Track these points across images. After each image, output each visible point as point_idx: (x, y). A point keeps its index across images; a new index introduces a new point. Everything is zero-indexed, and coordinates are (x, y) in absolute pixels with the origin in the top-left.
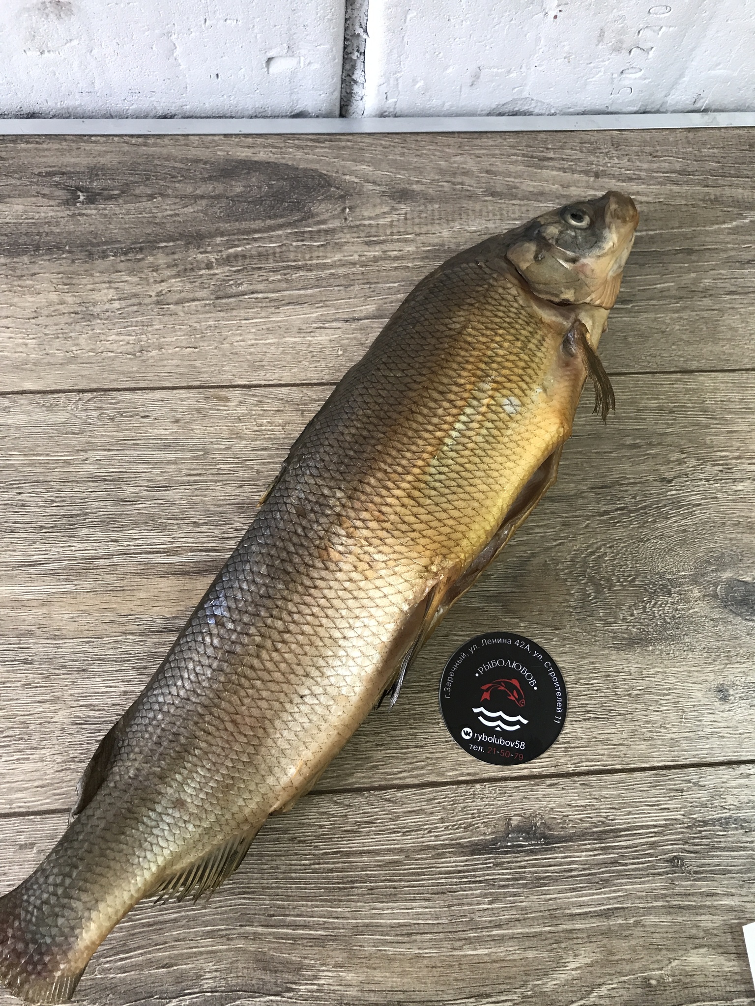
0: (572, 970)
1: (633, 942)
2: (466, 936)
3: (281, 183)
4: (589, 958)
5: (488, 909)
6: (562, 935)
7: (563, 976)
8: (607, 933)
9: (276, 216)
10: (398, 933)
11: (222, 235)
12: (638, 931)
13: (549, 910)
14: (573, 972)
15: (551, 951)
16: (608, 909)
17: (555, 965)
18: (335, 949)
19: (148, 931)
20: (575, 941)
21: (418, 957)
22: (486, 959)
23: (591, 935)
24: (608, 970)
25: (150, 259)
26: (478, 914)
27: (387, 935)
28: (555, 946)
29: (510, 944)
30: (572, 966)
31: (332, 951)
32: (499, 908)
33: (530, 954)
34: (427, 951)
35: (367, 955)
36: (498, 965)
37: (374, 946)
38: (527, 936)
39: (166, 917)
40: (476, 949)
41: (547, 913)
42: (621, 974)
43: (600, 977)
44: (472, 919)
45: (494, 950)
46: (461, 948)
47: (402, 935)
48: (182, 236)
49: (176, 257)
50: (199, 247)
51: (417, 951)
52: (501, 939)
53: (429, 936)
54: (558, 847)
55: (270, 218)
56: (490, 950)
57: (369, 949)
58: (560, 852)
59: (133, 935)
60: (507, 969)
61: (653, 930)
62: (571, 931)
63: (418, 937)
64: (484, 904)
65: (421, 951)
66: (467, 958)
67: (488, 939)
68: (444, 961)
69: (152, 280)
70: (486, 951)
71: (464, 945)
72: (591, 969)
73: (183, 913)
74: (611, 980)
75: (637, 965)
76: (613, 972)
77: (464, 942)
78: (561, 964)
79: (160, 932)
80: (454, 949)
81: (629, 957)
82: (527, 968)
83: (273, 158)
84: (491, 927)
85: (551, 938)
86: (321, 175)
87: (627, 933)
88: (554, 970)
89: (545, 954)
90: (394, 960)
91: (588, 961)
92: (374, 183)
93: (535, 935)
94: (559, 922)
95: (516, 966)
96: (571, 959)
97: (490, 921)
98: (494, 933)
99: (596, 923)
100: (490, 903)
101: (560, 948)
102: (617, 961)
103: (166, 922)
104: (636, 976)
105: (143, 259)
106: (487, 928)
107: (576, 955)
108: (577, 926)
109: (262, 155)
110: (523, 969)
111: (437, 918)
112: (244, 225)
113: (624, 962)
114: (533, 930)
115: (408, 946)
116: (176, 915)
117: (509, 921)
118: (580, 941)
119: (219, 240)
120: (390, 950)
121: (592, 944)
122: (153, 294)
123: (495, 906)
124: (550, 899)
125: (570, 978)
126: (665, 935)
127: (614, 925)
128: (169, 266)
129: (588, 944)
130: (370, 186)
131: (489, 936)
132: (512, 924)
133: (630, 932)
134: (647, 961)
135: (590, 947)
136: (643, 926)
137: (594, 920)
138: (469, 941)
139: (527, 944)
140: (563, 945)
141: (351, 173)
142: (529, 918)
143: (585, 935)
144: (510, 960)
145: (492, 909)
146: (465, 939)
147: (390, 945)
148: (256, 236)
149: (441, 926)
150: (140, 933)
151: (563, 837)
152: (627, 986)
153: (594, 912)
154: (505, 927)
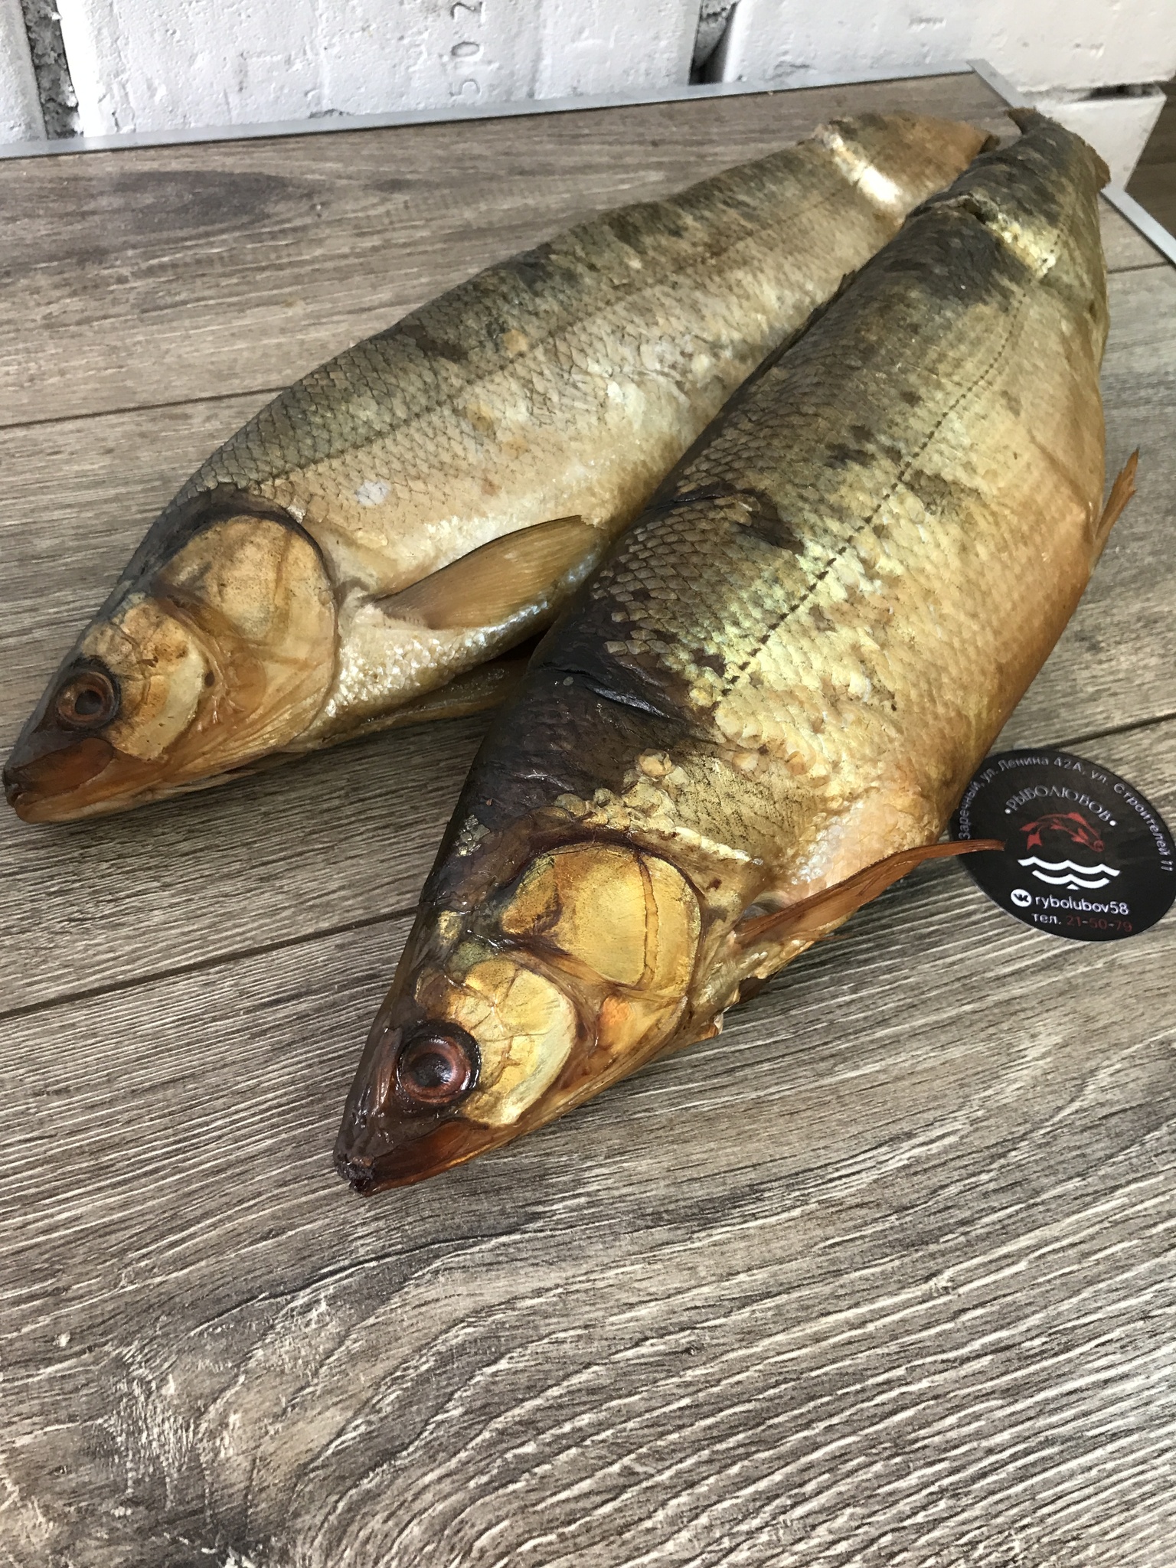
0: (1037, 1059)
1: (1118, 994)
2: (833, 1051)
3: (211, 190)
4: (1057, 1034)
5: (852, 1001)
6: (996, 1011)
7: (1025, 1072)
8: (1069, 990)
9: (213, 222)
10: (708, 1073)
11: (134, 247)
12: (1118, 977)
13: (958, 979)
14: (1041, 1062)
15: (990, 1038)
16: (1055, 956)
17: (1004, 1060)
18: (600, 1127)
19: (217, 1182)
20: (1022, 1015)
21: (758, 1103)
22: (882, 1077)
23: (1046, 1001)
24: (1097, 1046)
25: (23, 282)
26: (838, 1012)
27: (691, 1081)
28: (991, 1030)
29: (915, 1046)
30: (1032, 1054)
31: (596, 1131)
32: (872, 996)
33: (956, 1052)
34: (772, 1090)
35: (665, 1123)
36: (906, 1083)
37: (672, 1105)
38: (941, 1026)
39: (252, 1149)
40: (857, 1067)
41: (957, 985)
42: (1118, 1046)
43: (1088, 1059)
44: (832, 1023)
45: (890, 1061)
46: (831, 1072)
47: (717, 1075)
48: (69, 254)
49: (66, 275)
50: (100, 263)
51: (754, 1095)
52: (896, 1041)
53: (766, 1066)
54: (934, 887)
55: (204, 224)
56: (883, 1063)
57: (665, 1112)
58: (940, 893)
59: (189, 1194)
60: (926, 1086)
61: (1139, 969)
62: (1008, 1002)
63: (748, 1071)
64: (843, 994)
65: (762, 1094)
66: (848, 1085)
67: (875, 1046)
68: (810, 1098)
69: (32, 304)
70: (877, 1067)
71: (835, 1065)
72: (1068, 1049)
73: (284, 1136)
74: (1108, 1058)
75: (1140, 1027)
76: (1106, 1046)
77: (832, 1061)
78: (1014, 1056)
79: (243, 1178)
80: (822, 1075)
81: (1120, 1017)
82: (962, 1076)
83: (192, 168)
84: (871, 1027)
85: (980, 1020)
86: (269, 178)
87: (1101, 983)
88: (1005, 1066)
89: (981, 1047)
90: (718, 1117)
91: (1058, 1039)
92: (350, 177)
93: (953, 1021)
94: (983, 993)
95: (938, 1077)
96: (1026, 1044)
97: (865, 1018)
98: (878, 1035)
99: (1043, 981)
100: (854, 991)
101: (1001, 1031)
102: (1105, 1027)
103: (252, 1158)
104: (1146, 1042)
105: (12, 283)
106: (864, 1029)
107: (1033, 1036)
108: (1017, 992)
109: (175, 166)
110: (952, 1078)
111: (771, 1035)
112: (165, 235)
113: (1116, 1027)
114: (945, 1016)
115: (734, 1090)
116: (269, 1142)
117: (898, 1011)
118: (1030, 1013)
119: (130, 253)
120: (704, 1104)
121: (1051, 1013)
122: (38, 318)
123: (863, 993)
124: (953, 964)
125: (1039, 1072)
126: (1163, 972)
127: (1074, 977)
128: (56, 287)
129: (1045, 1015)
130: (344, 182)
131: (872, 1042)
132: (905, 1014)
133: (1105, 981)
134: (1153, 1016)
135: (1051, 1018)
136: (1121, 966)
137: (1039, 977)
138: (841, 1057)
139: (943, 1038)
140: (1005, 1026)
141: (313, 172)
142: (930, 999)
143: (1034, 1003)
144: (926, 1070)
145: (861, 998)
146: (832, 1056)
147: (700, 1096)
148: (188, 243)
149: (782, 1046)
150: (202, 1188)
151: (933, 872)
152: (1138, 1062)
153: (1034, 965)
154: (894, 1021)
